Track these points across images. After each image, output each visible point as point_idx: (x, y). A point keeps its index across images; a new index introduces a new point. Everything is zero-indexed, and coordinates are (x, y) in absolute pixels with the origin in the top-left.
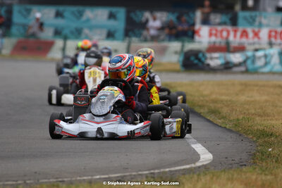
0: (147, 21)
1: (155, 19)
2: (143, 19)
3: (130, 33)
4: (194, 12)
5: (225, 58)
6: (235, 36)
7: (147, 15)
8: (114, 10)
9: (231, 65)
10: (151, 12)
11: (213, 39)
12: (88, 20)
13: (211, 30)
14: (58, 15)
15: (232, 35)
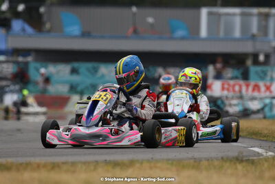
2: (156, 75)
5: (243, 105)
6: (247, 90)
7: (160, 70)
9: (249, 112)
10: (164, 68)
12: (103, 76)
13: (223, 85)
15: (244, 89)
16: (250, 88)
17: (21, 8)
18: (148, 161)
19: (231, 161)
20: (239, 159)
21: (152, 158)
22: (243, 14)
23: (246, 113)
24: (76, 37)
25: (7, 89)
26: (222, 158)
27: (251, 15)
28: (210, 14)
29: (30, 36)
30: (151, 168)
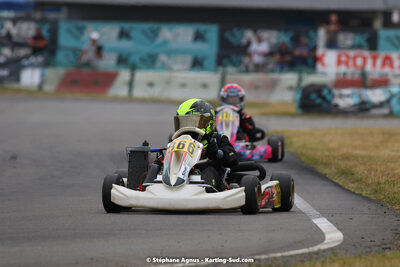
0: (249, 44)
1: (260, 40)
2: (244, 41)
3: (225, 61)
4: (315, 30)
5: (360, 96)
6: (374, 64)
7: (249, 34)
8: (202, 27)
9: (368, 106)
10: (255, 30)
11: (343, 69)
12: (165, 42)
13: (339, 57)
14: (123, 35)
15: (370, 62)
25: (25, 62)
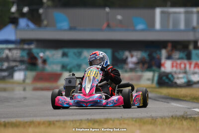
2: (124, 57)
5: (187, 78)
6: (190, 67)
7: (127, 53)
10: (130, 52)
11: (174, 69)
12: (85, 58)
15: (188, 66)
16: (193, 66)
17: (26, 10)
18: (118, 119)
19: (178, 118)
20: (184, 118)
21: (121, 117)
22: (186, 13)
23: (189, 84)
24: (65, 30)
25: (16, 68)
26: (172, 116)
27: (192, 13)
28: (162, 13)
29: (33, 30)
30: (120, 124)
